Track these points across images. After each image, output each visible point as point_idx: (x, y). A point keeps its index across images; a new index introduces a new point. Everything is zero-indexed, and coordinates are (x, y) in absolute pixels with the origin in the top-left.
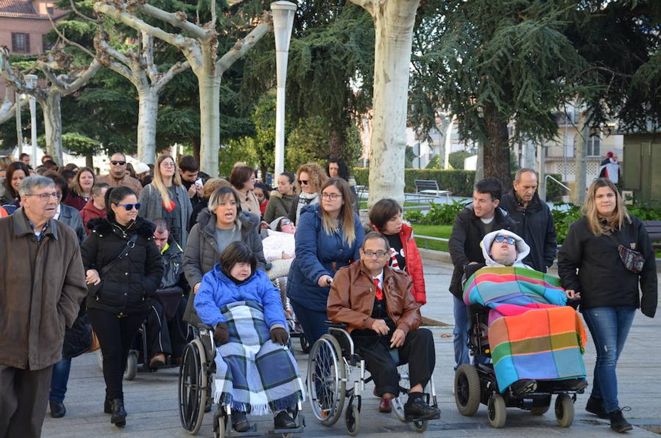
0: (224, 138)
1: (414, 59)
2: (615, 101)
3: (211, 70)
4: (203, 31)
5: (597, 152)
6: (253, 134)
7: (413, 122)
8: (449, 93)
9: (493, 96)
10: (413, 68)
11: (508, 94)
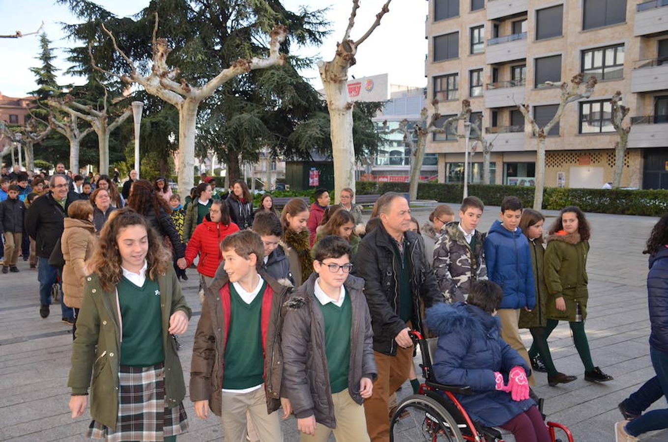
0: (111, 162)
1: (197, 128)
2: (281, 148)
3: (104, 131)
4: (100, 114)
5: (275, 168)
6: (125, 160)
7: (197, 155)
8: (214, 144)
9: (233, 145)
10: (197, 131)
11: (238, 144)
